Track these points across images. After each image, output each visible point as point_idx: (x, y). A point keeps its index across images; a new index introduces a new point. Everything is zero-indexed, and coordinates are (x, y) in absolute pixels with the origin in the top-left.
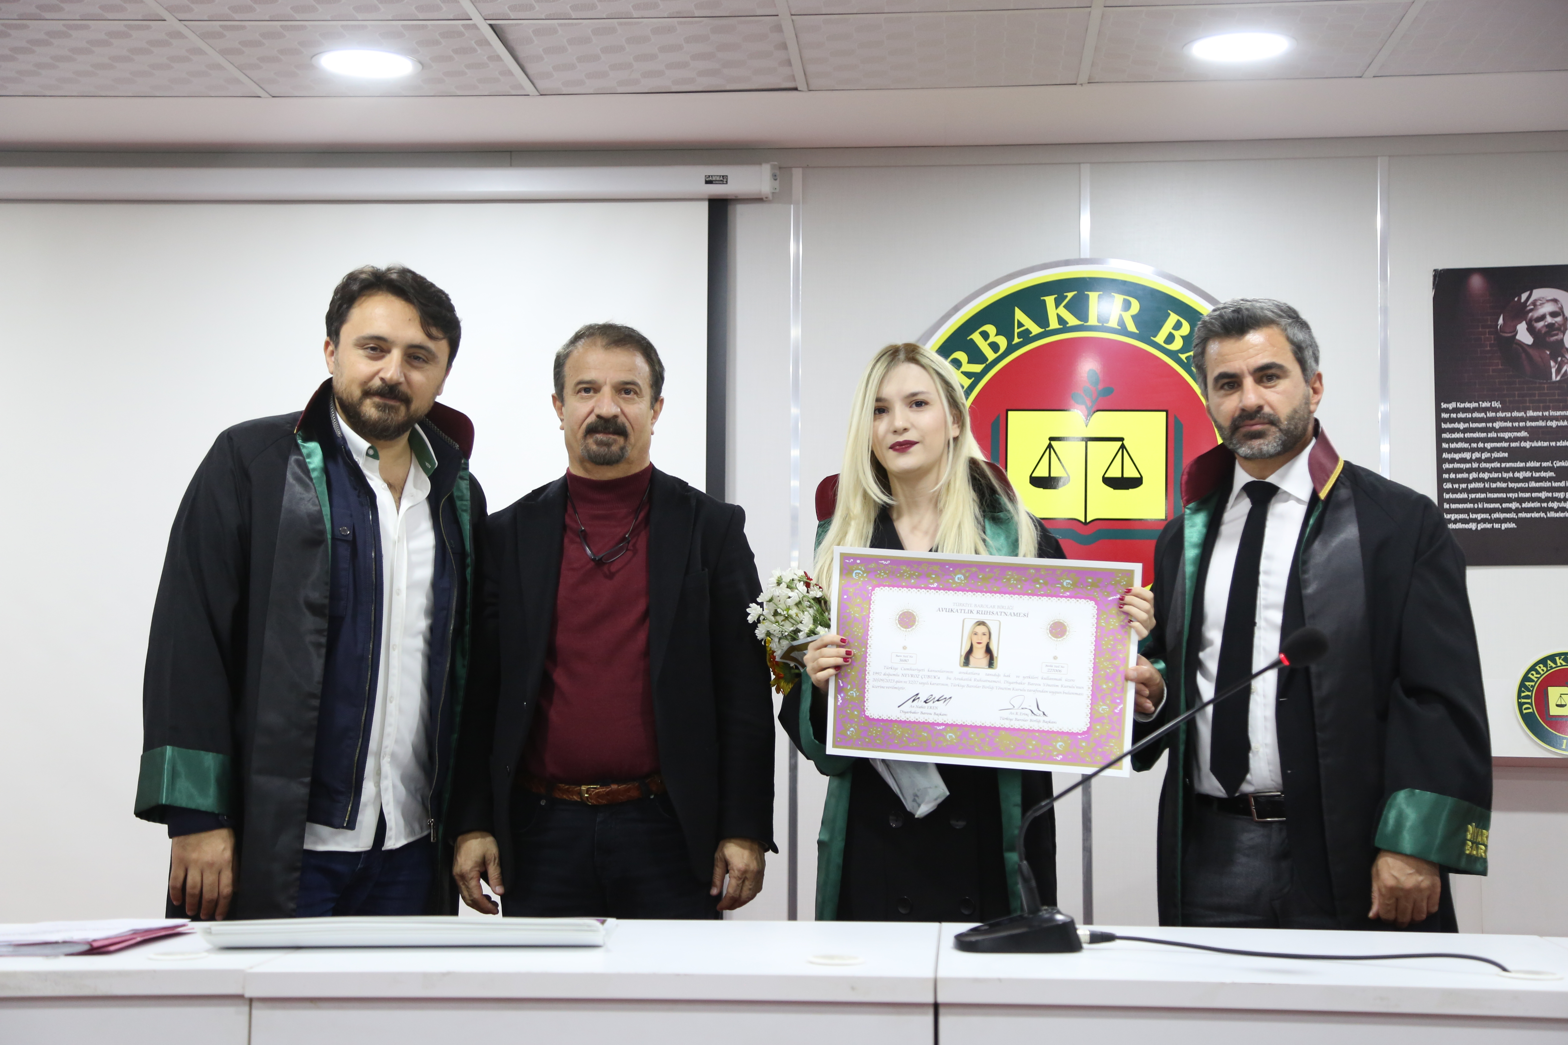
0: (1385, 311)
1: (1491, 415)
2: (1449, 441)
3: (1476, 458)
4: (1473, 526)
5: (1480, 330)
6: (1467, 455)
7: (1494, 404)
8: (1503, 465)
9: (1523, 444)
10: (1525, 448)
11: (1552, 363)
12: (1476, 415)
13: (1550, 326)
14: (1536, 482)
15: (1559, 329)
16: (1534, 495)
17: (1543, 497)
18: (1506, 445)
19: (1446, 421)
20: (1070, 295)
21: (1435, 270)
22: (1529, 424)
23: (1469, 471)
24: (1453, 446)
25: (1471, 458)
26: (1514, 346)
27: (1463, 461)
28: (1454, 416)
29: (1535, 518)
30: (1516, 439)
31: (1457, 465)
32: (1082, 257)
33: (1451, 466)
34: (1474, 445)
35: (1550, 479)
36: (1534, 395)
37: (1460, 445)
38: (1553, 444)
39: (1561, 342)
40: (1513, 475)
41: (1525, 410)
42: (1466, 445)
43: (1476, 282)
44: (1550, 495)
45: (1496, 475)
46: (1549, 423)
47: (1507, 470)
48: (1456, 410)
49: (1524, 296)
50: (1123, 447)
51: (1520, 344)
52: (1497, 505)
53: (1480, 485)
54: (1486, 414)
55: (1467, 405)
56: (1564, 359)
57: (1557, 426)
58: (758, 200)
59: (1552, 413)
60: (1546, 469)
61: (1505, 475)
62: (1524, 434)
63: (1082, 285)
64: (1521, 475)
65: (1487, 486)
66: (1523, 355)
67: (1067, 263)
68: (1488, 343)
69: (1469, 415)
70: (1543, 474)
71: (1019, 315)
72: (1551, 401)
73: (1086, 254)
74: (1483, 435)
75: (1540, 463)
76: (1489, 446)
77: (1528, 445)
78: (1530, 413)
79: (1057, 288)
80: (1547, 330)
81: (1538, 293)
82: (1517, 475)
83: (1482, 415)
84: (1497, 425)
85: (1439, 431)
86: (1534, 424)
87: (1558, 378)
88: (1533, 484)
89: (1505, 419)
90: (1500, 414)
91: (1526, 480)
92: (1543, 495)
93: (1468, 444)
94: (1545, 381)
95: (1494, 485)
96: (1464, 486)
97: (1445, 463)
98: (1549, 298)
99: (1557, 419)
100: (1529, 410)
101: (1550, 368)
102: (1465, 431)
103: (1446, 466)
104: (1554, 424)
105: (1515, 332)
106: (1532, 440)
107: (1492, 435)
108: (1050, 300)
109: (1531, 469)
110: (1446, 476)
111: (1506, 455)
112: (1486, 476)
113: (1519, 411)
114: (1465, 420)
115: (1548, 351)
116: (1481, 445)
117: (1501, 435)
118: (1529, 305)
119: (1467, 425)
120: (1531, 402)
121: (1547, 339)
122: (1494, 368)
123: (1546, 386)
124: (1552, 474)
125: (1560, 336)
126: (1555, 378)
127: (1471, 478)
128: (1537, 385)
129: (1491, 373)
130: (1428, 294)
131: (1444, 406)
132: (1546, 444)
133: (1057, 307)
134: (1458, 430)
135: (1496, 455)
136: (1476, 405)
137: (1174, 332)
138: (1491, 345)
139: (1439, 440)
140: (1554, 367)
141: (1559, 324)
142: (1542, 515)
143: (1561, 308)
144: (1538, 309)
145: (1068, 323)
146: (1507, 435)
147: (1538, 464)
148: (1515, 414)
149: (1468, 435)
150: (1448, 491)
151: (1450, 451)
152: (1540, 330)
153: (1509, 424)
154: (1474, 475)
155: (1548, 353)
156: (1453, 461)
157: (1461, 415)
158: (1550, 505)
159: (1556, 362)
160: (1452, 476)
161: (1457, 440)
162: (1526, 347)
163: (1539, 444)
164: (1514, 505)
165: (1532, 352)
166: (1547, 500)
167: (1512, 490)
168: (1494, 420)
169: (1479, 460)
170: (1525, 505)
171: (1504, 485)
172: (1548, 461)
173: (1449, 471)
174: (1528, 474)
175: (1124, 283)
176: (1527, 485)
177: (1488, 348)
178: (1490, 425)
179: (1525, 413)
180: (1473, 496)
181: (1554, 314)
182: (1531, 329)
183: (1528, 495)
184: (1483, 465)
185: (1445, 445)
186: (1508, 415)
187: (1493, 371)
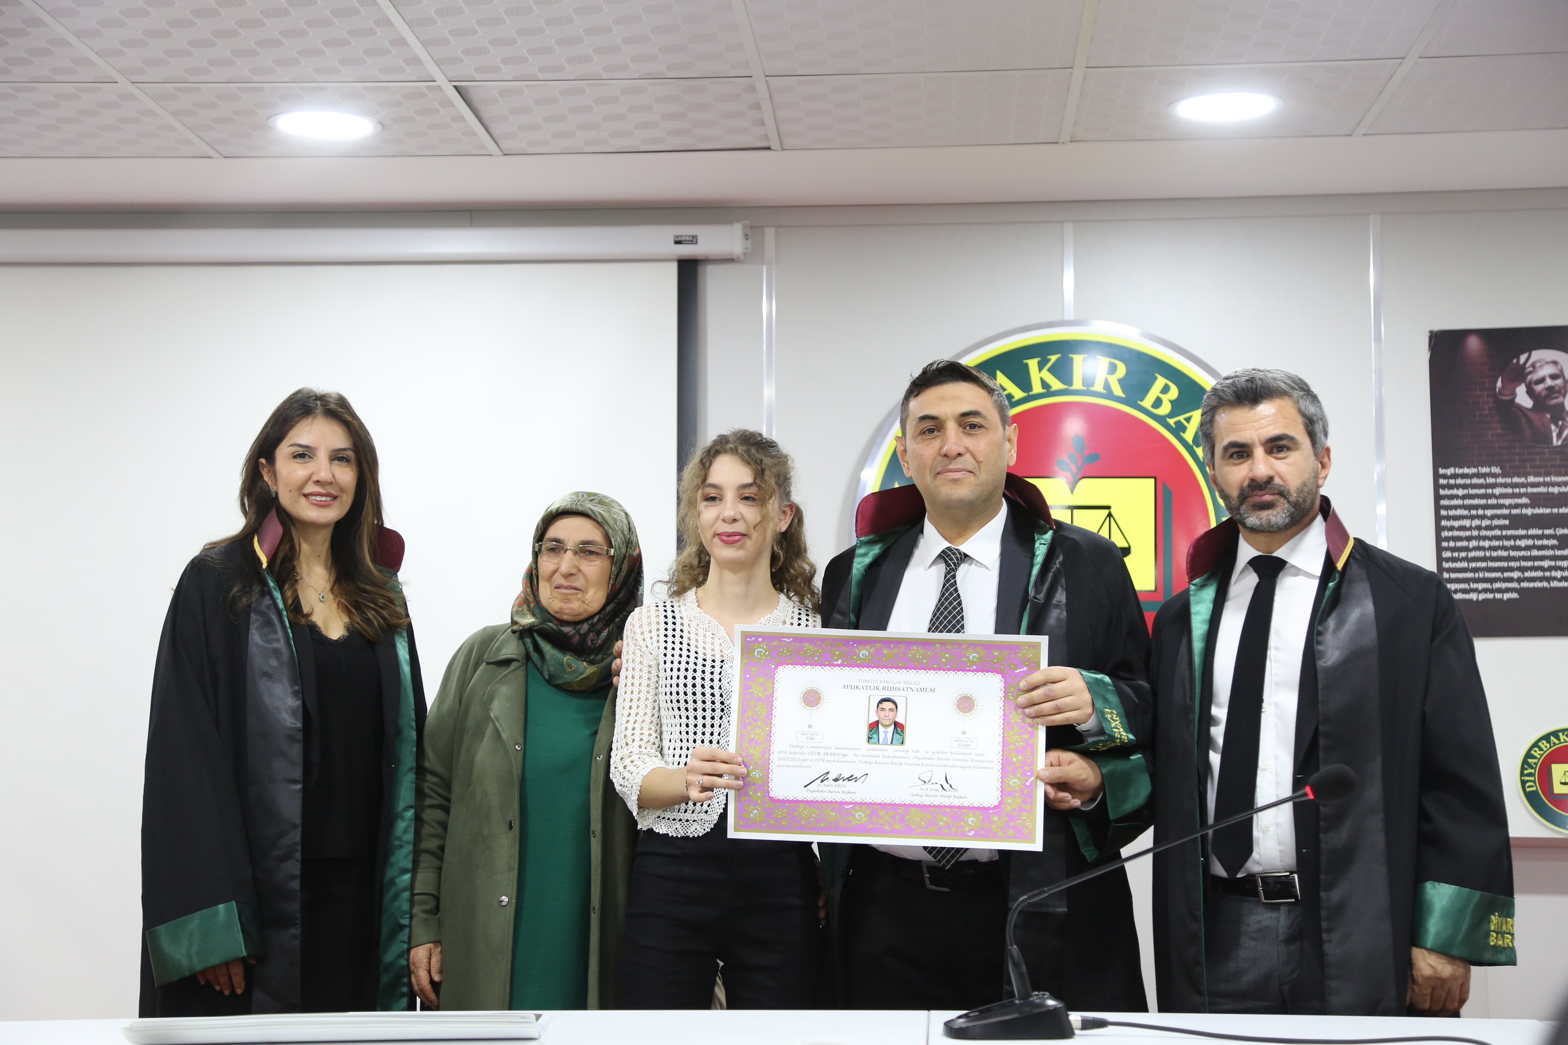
0: (1380, 372)
1: (1490, 480)
2: (1447, 508)
3: (1476, 526)
4: (1473, 596)
5: (1478, 392)
6: (1467, 523)
7: (1494, 470)
8: (1504, 533)
9: (1524, 511)
10: (1526, 515)
11: (1553, 427)
12: (1475, 481)
13: (1550, 389)
14: (1538, 550)
15: (1559, 392)
16: (1537, 564)
17: (1546, 566)
18: (1506, 512)
19: (1444, 487)
20: (1053, 358)
21: (1431, 332)
22: (1530, 490)
23: (1469, 539)
24: (1452, 513)
25: (1471, 526)
26: (1514, 409)
27: (1462, 528)
28: (1452, 481)
29: (1538, 588)
30: (1517, 506)
31: (1456, 533)
32: (1066, 318)
33: (1450, 534)
34: (1474, 512)
35: (1553, 547)
36: (1535, 460)
37: (1459, 512)
38: (1555, 511)
39: (1562, 405)
40: (1515, 543)
41: (1526, 475)
42: (1465, 512)
43: (1473, 343)
44: (1553, 563)
45: (1496, 543)
46: (1551, 490)
47: (1508, 538)
48: (1455, 476)
49: (1523, 358)
50: (1110, 515)
51: (1520, 408)
52: (1499, 575)
53: (1481, 554)
54: (1485, 480)
55: (1466, 471)
56: (1565, 423)
57: (1559, 493)
58: (730, 260)
59: (1554, 479)
60: (1548, 537)
61: (1507, 543)
62: (1525, 500)
63: (1066, 348)
64: (1522, 543)
65: (1488, 554)
66: (1523, 420)
67: (1050, 325)
68: (1486, 406)
69: (1468, 481)
70: (1545, 542)
71: (1001, 379)
72: (1552, 466)
73: (1069, 315)
74: (1483, 502)
75: (1542, 530)
76: (1489, 512)
77: (1529, 512)
78: (1531, 479)
79: (1041, 351)
80: (1548, 392)
81: (1537, 355)
82: (1518, 543)
83: (1481, 481)
84: (1497, 491)
85: (1438, 498)
86: (1535, 490)
87: (1560, 443)
88: (1535, 553)
89: (1505, 485)
90: (1500, 480)
91: (1527, 548)
92: (1546, 564)
93: (1468, 511)
94: (1546, 446)
95: (1494, 554)
96: (1463, 554)
97: (1444, 531)
98: (1549, 360)
99: (1559, 484)
100: (1530, 475)
101: (1551, 432)
102: (1464, 497)
103: (1445, 534)
104: (1556, 490)
105: (1514, 395)
106: (1533, 507)
107: (1492, 501)
108: (1033, 364)
109: (1533, 537)
110: (1445, 544)
111: (1507, 522)
112: (1487, 544)
113: (1519, 476)
114: (1464, 487)
115: (1549, 413)
116: (1481, 512)
117: (1501, 501)
118: (1529, 367)
119: (1465, 492)
120: (1531, 467)
121: (1548, 402)
122: (1493, 431)
123: (1547, 451)
124: (1554, 542)
125: (1560, 399)
126: (1556, 442)
127: (1471, 546)
128: (1538, 450)
129: (1490, 438)
130: (1425, 355)
131: (1442, 471)
132: (1548, 511)
133: (1040, 369)
134: (1456, 497)
135: (1496, 522)
136: (1474, 470)
137: (1162, 396)
138: (1489, 409)
139: (1438, 507)
140: (1555, 431)
141: (1559, 387)
142: (1545, 584)
143: (1561, 371)
144: (1537, 371)
145: (1051, 387)
146: (1507, 502)
147: (1540, 532)
148: (1516, 480)
149: (1467, 502)
150: (1448, 560)
151: (1448, 518)
152: (1539, 394)
153: (1509, 490)
154: (1473, 543)
155: (1549, 416)
156: (1452, 528)
157: (1460, 481)
158: (1554, 574)
159: (1557, 425)
160: (1452, 544)
161: (1456, 507)
162: (1526, 411)
163: (1541, 511)
164: (1516, 575)
165: (1532, 416)
166: (1550, 569)
167: (1514, 559)
168: (1493, 486)
169: (1479, 528)
170: (1528, 574)
171: (1505, 554)
172: (1550, 528)
173: (1447, 539)
174: (1530, 542)
175: (1110, 345)
176: (1529, 554)
177: (1487, 412)
178: (1489, 491)
179: (1526, 479)
180: (1473, 565)
181: (1554, 377)
182: (1530, 392)
183: (1530, 564)
184: (1484, 533)
185: (1443, 513)
186: (1509, 480)
187: (1492, 435)
